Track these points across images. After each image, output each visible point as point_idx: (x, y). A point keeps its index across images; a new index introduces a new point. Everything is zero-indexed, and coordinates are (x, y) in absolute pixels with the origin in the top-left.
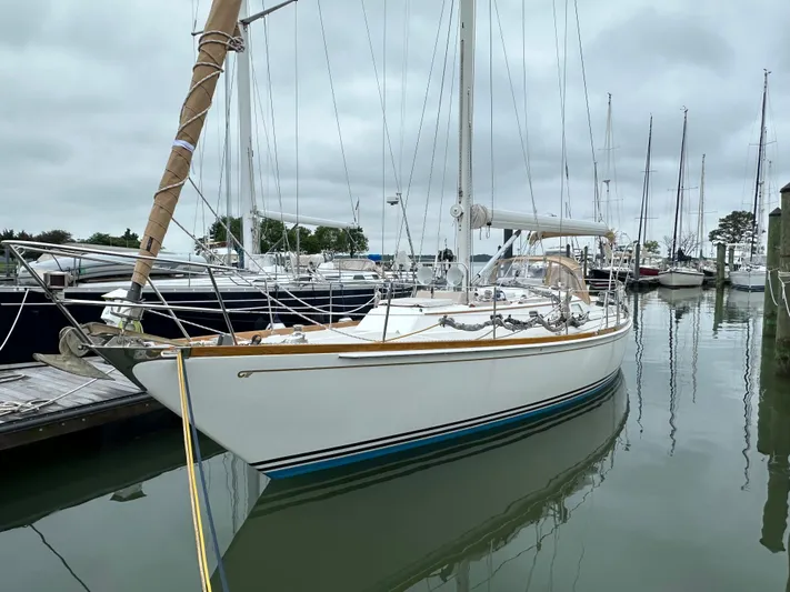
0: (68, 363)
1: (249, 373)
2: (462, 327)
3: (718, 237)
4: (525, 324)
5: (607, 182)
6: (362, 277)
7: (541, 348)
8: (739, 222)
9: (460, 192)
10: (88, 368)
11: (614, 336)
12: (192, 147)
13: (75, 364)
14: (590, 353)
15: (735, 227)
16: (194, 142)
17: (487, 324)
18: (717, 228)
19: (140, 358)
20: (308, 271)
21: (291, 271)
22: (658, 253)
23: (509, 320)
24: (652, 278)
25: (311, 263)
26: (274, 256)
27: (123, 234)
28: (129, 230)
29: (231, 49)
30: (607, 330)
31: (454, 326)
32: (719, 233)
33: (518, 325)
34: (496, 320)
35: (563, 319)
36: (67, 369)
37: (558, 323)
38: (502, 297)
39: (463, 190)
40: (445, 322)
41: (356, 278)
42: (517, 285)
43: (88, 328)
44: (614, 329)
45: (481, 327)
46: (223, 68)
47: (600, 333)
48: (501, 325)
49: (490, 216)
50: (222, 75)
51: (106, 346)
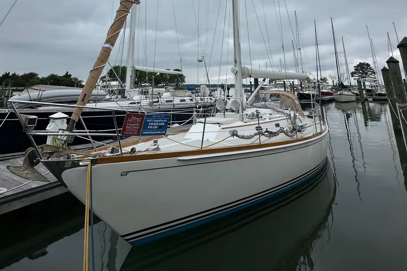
0: (26, 172)
1: (127, 173)
2: (243, 137)
3: (355, 75)
4: (275, 133)
5: (300, 49)
6: (184, 100)
7: (285, 148)
8: (364, 68)
9: (236, 61)
10: (36, 175)
11: (321, 138)
12: (111, 47)
13: (30, 172)
14: (311, 149)
15: (363, 70)
16: (113, 45)
17: (256, 134)
18: (354, 71)
19: (67, 166)
20: (157, 97)
21: (149, 97)
22: (328, 83)
23: (267, 131)
24: (328, 97)
25: (159, 93)
26: (141, 90)
27: (64, 74)
28: (68, 72)
29: (134, 3)
30: (317, 135)
31: (238, 136)
32: (355, 73)
33: (272, 134)
34: (259, 131)
35: (294, 129)
36: (24, 176)
37: (291, 132)
38: (260, 115)
39: (237, 60)
40: (234, 134)
41: (181, 101)
42: (266, 107)
43: (42, 148)
44: (320, 133)
45: (253, 136)
46: (130, 11)
47: (314, 136)
48: (263, 135)
49: (250, 72)
50: (129, 15)
51: (50, 160)
